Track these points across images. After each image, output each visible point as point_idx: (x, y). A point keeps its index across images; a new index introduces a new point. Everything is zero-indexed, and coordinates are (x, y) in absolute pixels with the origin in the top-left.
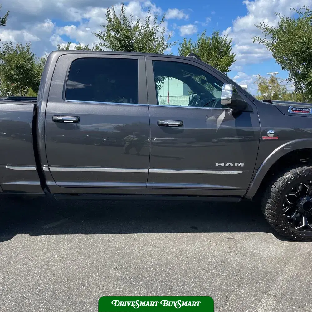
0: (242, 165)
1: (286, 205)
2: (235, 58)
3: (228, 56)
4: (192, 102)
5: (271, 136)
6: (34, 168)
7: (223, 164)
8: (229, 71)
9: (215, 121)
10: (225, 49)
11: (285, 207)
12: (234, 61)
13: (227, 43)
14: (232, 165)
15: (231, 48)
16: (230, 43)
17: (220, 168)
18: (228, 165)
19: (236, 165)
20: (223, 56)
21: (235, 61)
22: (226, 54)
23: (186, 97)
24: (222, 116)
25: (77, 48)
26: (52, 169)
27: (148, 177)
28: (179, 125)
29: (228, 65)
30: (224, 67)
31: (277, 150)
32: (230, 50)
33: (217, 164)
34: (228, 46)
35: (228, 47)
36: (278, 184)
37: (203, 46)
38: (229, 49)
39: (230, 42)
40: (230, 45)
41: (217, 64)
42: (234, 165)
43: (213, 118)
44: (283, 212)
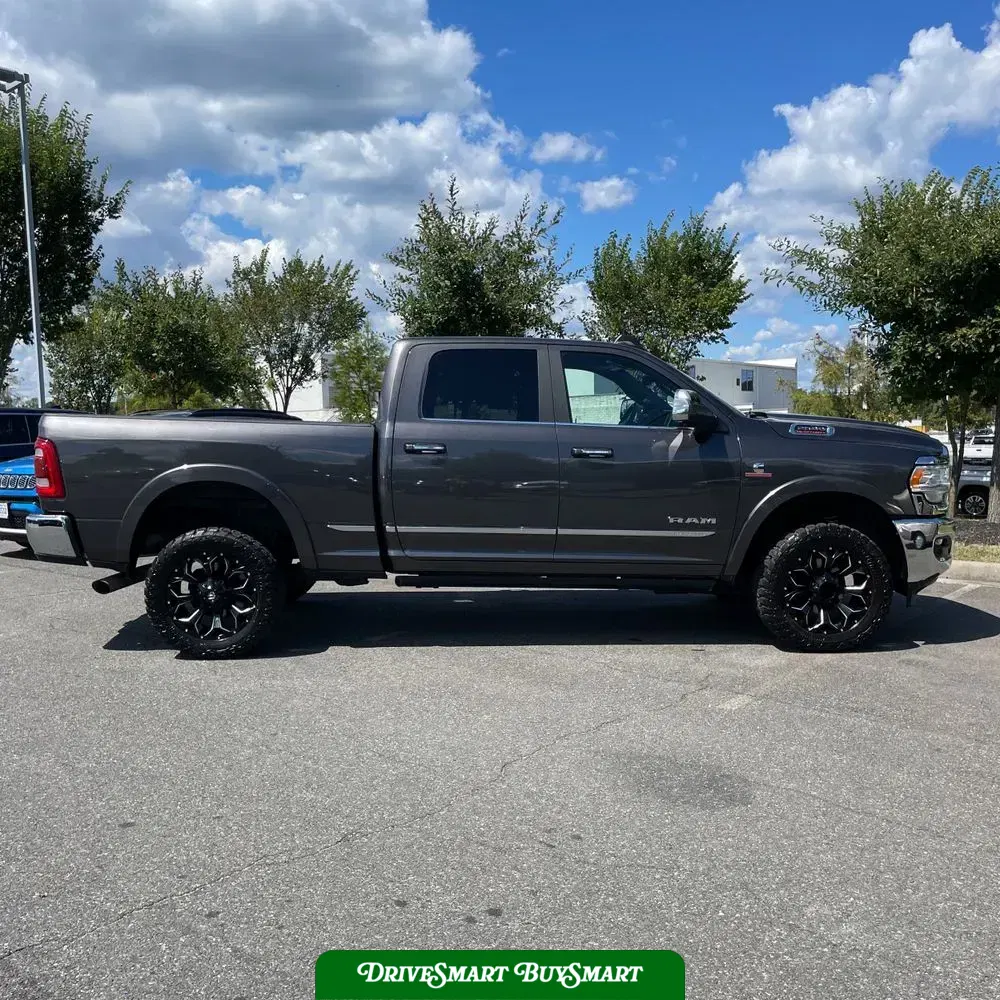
0: (714, 521)
1: (791, 588)
2: (747, 290)
3: (727, 285)
4: (626, 416)
5: (760, 473)
6: (372, 529)
7: (680, 520)
8: (729, 326)
9: (667, 449)
10: (717, 263)
11: (788, 591)
12: (745, 299)
13: (724, 249)
14: (695, 521)
15: (734, 262)
16: (731, 247)
17: (676, 527)
18: (689, 521)
19: (703, 521)
20: (713, 285)
21: (748, 296)
22: (721, 278)
23: (604, 398)
24: (678, 441)
25: (290, 264)
26: (402, 529)
27: (556, 543)
28: (606, 456)
29: (729, 310)
30: (716, 314)
31: (772, 493)
32: (734, 267)
33: (672, 520)
34: (728, 255)
35: (728, 258)
36: (776, 552)
37: (657, 258)
38: (730, 264)
39: (733, 246)
40: (733, 254)
41: (697, 307)
42: (700, 520)
43: (661, 443)
44: (787, 600)
